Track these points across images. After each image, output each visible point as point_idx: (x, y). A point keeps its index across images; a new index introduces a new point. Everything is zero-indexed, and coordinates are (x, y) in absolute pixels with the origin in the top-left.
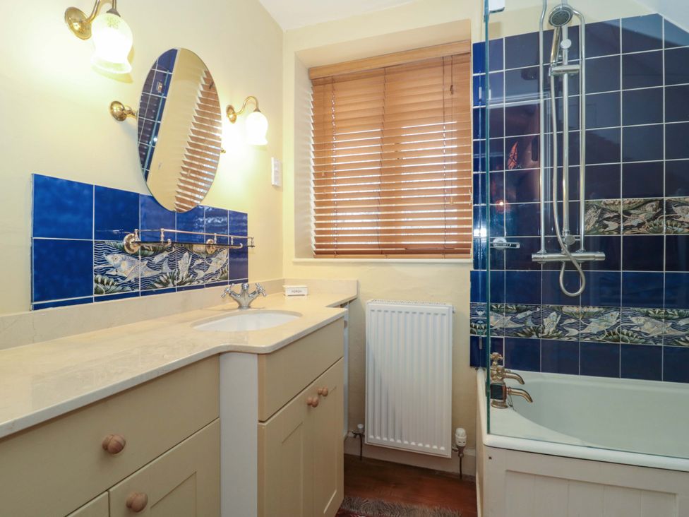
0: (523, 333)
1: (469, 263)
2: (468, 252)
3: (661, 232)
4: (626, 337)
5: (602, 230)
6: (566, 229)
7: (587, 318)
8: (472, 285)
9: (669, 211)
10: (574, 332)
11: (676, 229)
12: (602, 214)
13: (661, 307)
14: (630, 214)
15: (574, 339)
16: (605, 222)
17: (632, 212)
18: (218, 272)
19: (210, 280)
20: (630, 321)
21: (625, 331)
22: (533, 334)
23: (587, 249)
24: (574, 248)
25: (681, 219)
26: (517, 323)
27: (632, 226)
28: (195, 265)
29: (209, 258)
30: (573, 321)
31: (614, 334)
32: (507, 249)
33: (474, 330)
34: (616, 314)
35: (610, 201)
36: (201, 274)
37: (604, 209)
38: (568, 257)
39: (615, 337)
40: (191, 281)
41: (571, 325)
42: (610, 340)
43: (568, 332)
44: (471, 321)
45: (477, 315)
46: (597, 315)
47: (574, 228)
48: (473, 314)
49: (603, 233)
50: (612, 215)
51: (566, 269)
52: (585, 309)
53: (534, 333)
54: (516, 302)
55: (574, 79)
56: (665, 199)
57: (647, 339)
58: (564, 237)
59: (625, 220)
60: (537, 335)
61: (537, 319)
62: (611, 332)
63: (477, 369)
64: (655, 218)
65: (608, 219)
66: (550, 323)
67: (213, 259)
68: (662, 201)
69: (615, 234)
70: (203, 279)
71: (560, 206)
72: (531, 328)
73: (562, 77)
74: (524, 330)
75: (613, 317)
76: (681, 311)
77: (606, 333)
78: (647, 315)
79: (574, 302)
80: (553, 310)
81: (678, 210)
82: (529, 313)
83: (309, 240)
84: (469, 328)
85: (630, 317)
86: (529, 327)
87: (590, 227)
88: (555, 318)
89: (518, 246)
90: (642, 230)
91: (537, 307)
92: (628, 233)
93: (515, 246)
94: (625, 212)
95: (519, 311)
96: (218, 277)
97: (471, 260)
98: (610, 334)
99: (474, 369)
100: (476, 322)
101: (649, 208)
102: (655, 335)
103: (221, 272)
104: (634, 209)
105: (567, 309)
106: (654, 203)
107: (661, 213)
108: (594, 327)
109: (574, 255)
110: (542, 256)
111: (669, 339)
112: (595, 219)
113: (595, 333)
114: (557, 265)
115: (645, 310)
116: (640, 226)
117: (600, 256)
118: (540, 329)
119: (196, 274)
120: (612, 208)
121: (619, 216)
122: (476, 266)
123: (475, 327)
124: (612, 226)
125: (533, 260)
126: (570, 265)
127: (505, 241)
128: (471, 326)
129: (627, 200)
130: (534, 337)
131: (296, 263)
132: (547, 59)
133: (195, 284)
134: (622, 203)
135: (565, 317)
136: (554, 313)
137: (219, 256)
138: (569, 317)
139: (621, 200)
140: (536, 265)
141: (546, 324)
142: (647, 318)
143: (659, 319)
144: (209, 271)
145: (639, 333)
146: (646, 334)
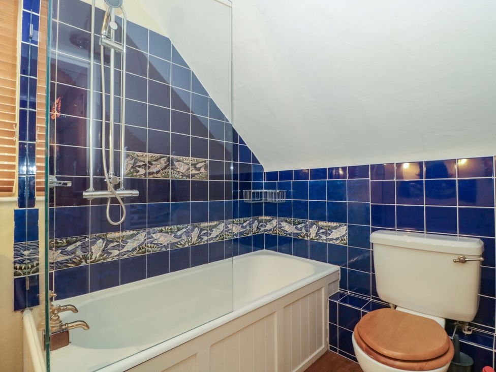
0: (74, 262)
1: (11, 202)
2: (10, 190)
3: (168, 177)
4: (150, 249)
5: (135, 174)
6: (111, 172)
7: (125, 240)
8: (16, 224)
9: (172, 162)
10: (116, 252)
11: (175, 175)
12: (135, 163)
13: (168, 225)
14: (152, 164)
15: (116, 258)
16: (137, 168)
17: (153, 163)
20: (152, 237)
21: (149, 245)
22: (82, 262)
23: (126, 188)
24: (117, 187)
25: (178, 170)
26: (68, 255)
27: (153, 173)
30: (115, 244)
31: (143, 248)
32: (56, 187)
33: (19, 271)
34: (144, 234)
35: (140, 154)
37: (136, 159)
38: (113, 194)
39: (143, 250)
41: (114, 248)
42: (140, 253)
43: (111, 253)
44: (15, 263)
45: (22, 255)
46: (132, 236)
47: (117, 172)
48: (17, 254)
49: (136, 176)
50: (141, 164)
51: (111, 203)
52: (124, 233)
53: (83, 260)
54: (66, 236)
56: (171, 156)
57: (162, 247)
58: (109, 177)
59: (149, 168)
60: (86, 262)
61: (85, 248)
62: (141, 247)
63: (22, 312)
64: (165, 168)
65: (139, 166)
66: (96, 250)
68: (169, 157)
69: (143, 177)
71: (107, 153)
72: (81, 256)
74: (74, 260)
75: (142, 236)
76: (178, 226)
77: (138, 249)
78: (161, 231)
79: (116, 229)
80: (100, 238)
81: (176, 164)
82: (78, 244)
84: (13, 271)
85: (152, 234)
86: (79, 257)
87: (126, 172)
88: (101, 244)
89: (69, 184)
90: (159, 175)
91: (85, 237)
92: (151, 177)
93: (66, 184)
94: (149, 163)
95: (69, 243)
97: (16, 198)
98: (140, 249)
99: (19, 313)
100: (21, 262)
101: (163, 161)
102: (165, 244)
104: (154, 161)
105: (110, 235)
106: (165, 158)
107: (168, 165)
108: (130, 245)
109: (118, 192)
110: (90, 193)
111: (173, 244)
112: (131, 166)
113: (131, 250)
114: (103, 201)
115: (160, 228)
116: (158, 172)
117: (135, 193)
118: (89, 255)
120: (142, 159)
121: (145, 165)
122: (21, 203)
123: (20, 268)
124: (142, 171)
125: (84, 197)
126: (114, 200)
127: (55, 180)
128: (15, 268)
129: (151, 154)
130: (84, 264)
134: (147, 156)
135: (109, 242)
136: (101, 240)
138: (112, 242)
139: (147, 154)
140: (85, 201)
141: (93, 251)
142: (161, 234)
143: (167, 233)
145: (157, 244)
146: (161, 244)
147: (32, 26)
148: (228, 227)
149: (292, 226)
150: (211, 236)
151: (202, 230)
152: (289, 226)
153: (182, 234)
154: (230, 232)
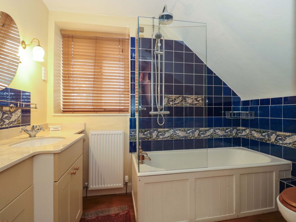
0: (147, 139)
1: (129, 115)
2: (128, 111)
3: (183, 105)
4: (175, 137)
5: (169, 104)
6: (159, 104)
7: (165, 132)
8: (130, 123)
9: (185, 99)
10: (161, 137)
11: (187, 104)
12: (169, 99)
13: (183, 128)
14: (176, 100)
15: (161, 139)
16: (169, 102)
17: (176, 99)
18: (15, 120)
19: (12, 125)
21: (175, 135)
23: (165, 111)
24: (161, 110)
25: (188, 102)
26: (145, 135)
27: (176, 104)
28: (4, 117)
29: (11, 113)
30: (161, 133)
32: (141, 110)
33: (131, 139)
34: (172, 130)
35: (171, 95)
36: (7, 121)
37: (169, 98)
38: (160, 113)
39: (172, 137)
40: (2, 125)
41: (161, 135)
42: (171, 139)
43: (159, 137)
44: (130, 136)
45: (132, 134)
46: (167, 131)
47: (161, 104)
48: (131, 133)
49: (169, 105)
50: (171, 100)
51: (159, 117)
52: (164, 129)
54: (144, 128)
55: (161, 56)
56: (184, 96)
57: (180, 137)
58: (158, 106)
59: (174, 101)
60: (151, 139)
61: (151, 134)
63: (132, 153)
64: (182, 101)
65: (170, 101)
66: (154, 134)
67: (13, 114)
68: (183, 96)
69: (172, 106)
70: (8, 124)
71: (158, 96)
73: (158, 55)
75: (171, 131)
76: (188, 128)
77: (170, 137)
78: (180, 130)
79: (161, 127)
80: (155, 130)
81: (187, 99)
82: (148, 132)
83: (60, 106)
84: (129, 139)
85: (176, 131)
86: (148, 137)
87: (165, 103)
88: (156, 133)
89: (145, 109)
90: (179, 105)
91: (151, 130)
92: (175, 106)
93: (144, 109)
94: (175, 99)
95: (145, 131)
96: (16, 123)
97: (130, 114)
98: (171, 137)
99: (131, 153)
100: (131, 136)
101: (180, 98)
102: (182, 136)
103: (17, 120)
104: (177, 98)
105: (159, 130)
106: (181, 97)
107: (183, 100)
108: (167, 135)
109: (161, 112)
110: (152, 112)
111: (186, 137)
112: (167, 101)
113: (167, 137)
114: (157, 115)
115: (180, 129)
116: (178, 103)
117: (168, 112)
118: (152, 137)
119: (4, 122)
120: (171, 98)
121: (173, 100)
122: (131, 116)
123: (131, 138)
124: (171, 103)
125: (150, 114)
126: (160, 115)
127: (141, 107)
128: (130, 138)
129: (175, 96)
130: (150, 140)
131: (54, 116)
132: (154, 48)
133: (4, 126)
134: (174, 96)
135: (159, 132)
136: (156, 131)
137: (16, 113)
138: (160, 132)
139: (173, 95)
140: (150, 116)
141: (153, 135)
142: (180, 131)
143: (183, 131)
144: (11, 120)
145: (178, 136)
146: (180, 136)
147: (133, 53)
148: (216, 131)
149: (259, 134)
150: (206, 135)
151: (200, 131)
152: (257, 134)
153: (190, 132)
154: (217, 134)
